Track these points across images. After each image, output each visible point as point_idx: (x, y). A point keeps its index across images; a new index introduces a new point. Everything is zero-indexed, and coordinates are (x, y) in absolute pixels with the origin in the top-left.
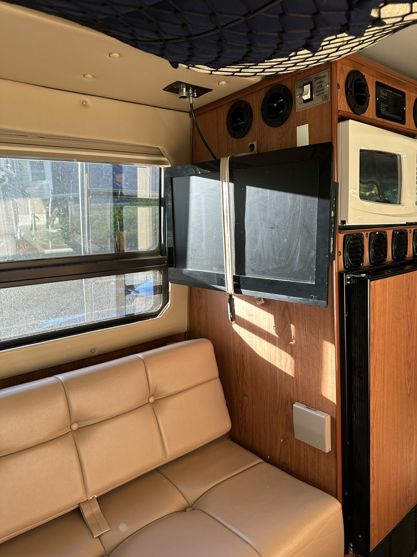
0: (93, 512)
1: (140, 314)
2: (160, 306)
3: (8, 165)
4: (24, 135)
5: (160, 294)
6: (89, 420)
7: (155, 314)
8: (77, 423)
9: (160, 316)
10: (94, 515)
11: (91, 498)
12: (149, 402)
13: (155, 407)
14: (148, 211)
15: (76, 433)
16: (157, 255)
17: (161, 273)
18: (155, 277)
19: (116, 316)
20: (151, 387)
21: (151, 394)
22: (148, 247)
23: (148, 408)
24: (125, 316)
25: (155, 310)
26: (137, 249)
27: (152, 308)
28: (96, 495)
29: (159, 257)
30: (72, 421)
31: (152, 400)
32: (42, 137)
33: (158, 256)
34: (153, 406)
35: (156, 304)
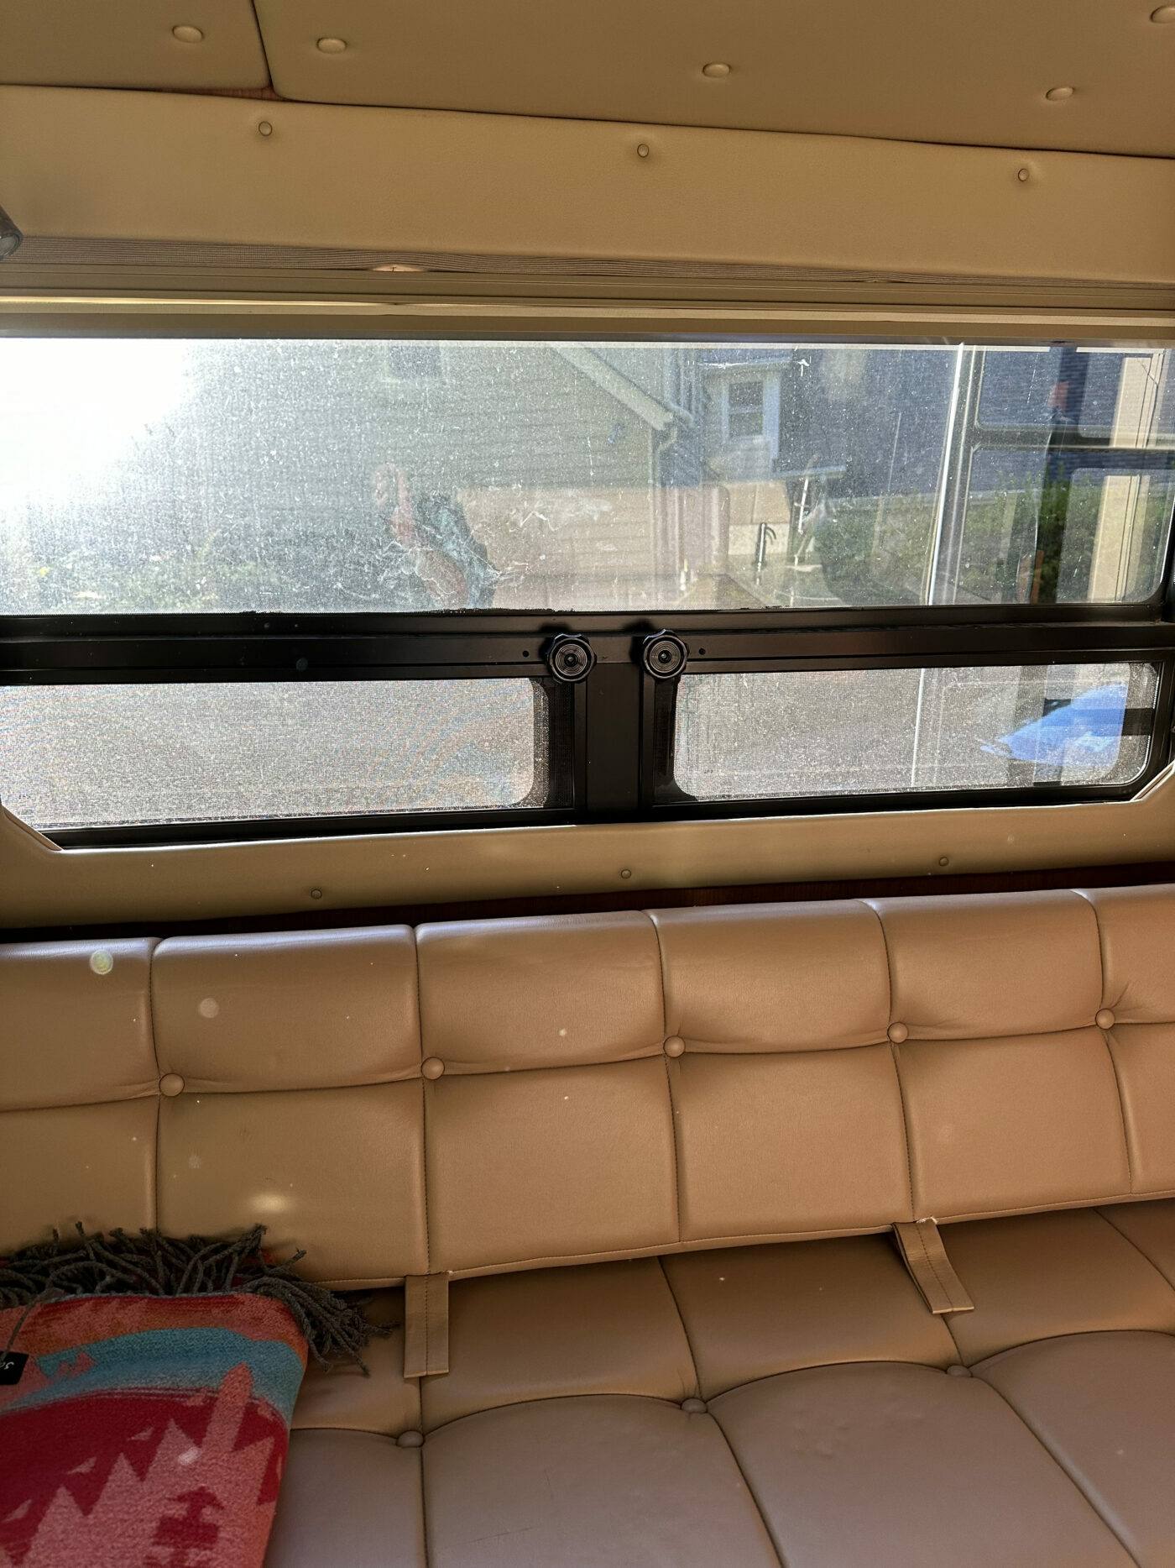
0: (928, 1255)
1: (1077, 784)
2: (1139, 771)
3: (800, 363)
4: (857, 277)
5: (1142, 734)
6: (935, 1026)
7: (1120, 792)
8: (905, 1028)
9: (1138, 798)
10: (932, 1262)
11: (924, 1220)
12: (1097, 1024)
13: (1113, 1040)
14: (1135, 487)
15: (900, 1049)
16: (1152, 619)
17: (1157, 670)
18: (1133, 686)
19: (1004, 780)
20: (1109, 985)
21: (1107, 1003)
22: (1120, 594)
23: (1093, 1040)
24: (1032, 785)
25: (1123, 780)
26: (1086, 596)
27: (1115, 772)
28: (936, 1218)
29: (1157, 624)
30: (896, 1018)
31: (1105, 1021)
32: (898, 280)
33: (1154, 621)
34: (1108, 1037)
35: (1125, 764)
